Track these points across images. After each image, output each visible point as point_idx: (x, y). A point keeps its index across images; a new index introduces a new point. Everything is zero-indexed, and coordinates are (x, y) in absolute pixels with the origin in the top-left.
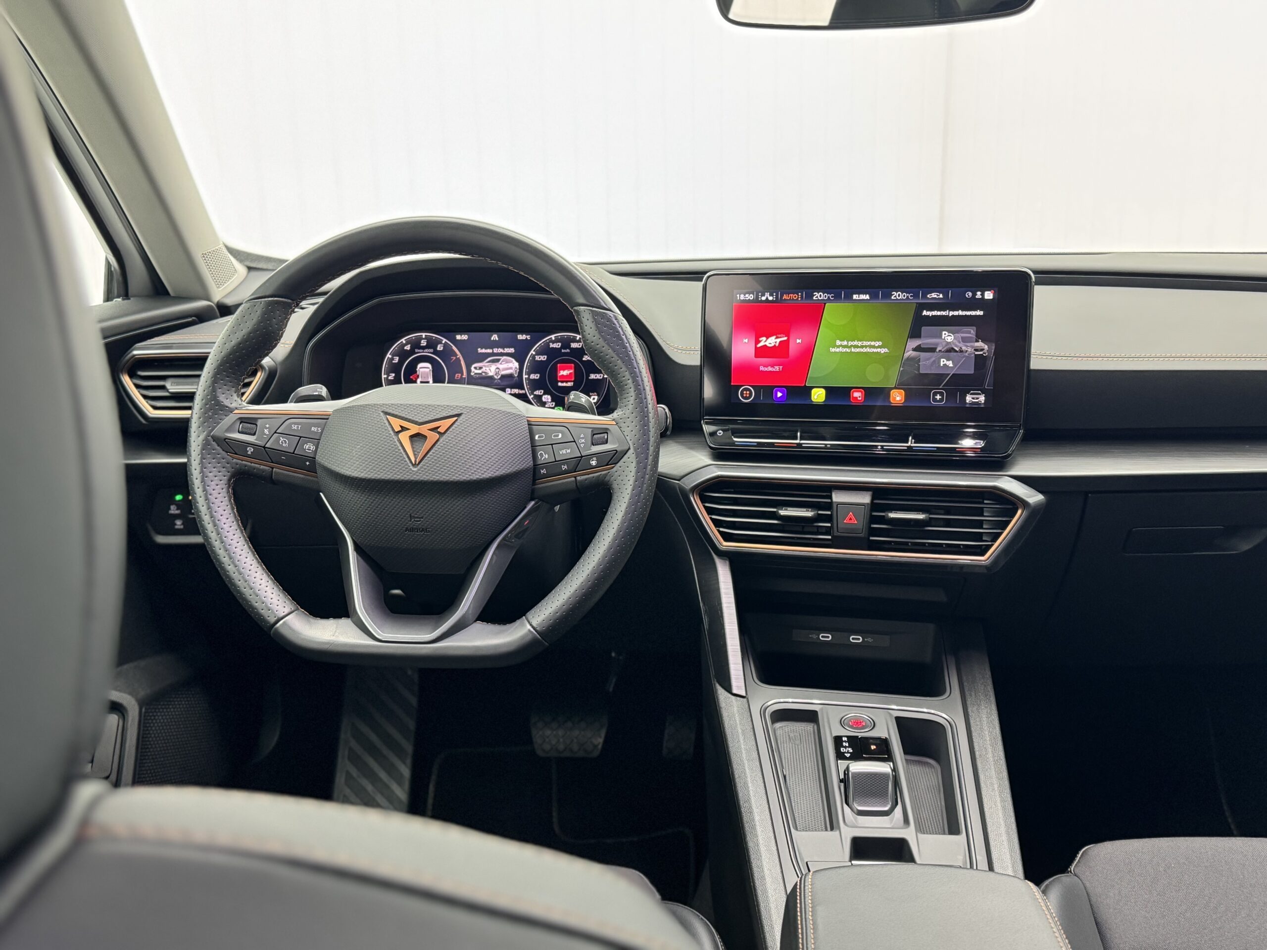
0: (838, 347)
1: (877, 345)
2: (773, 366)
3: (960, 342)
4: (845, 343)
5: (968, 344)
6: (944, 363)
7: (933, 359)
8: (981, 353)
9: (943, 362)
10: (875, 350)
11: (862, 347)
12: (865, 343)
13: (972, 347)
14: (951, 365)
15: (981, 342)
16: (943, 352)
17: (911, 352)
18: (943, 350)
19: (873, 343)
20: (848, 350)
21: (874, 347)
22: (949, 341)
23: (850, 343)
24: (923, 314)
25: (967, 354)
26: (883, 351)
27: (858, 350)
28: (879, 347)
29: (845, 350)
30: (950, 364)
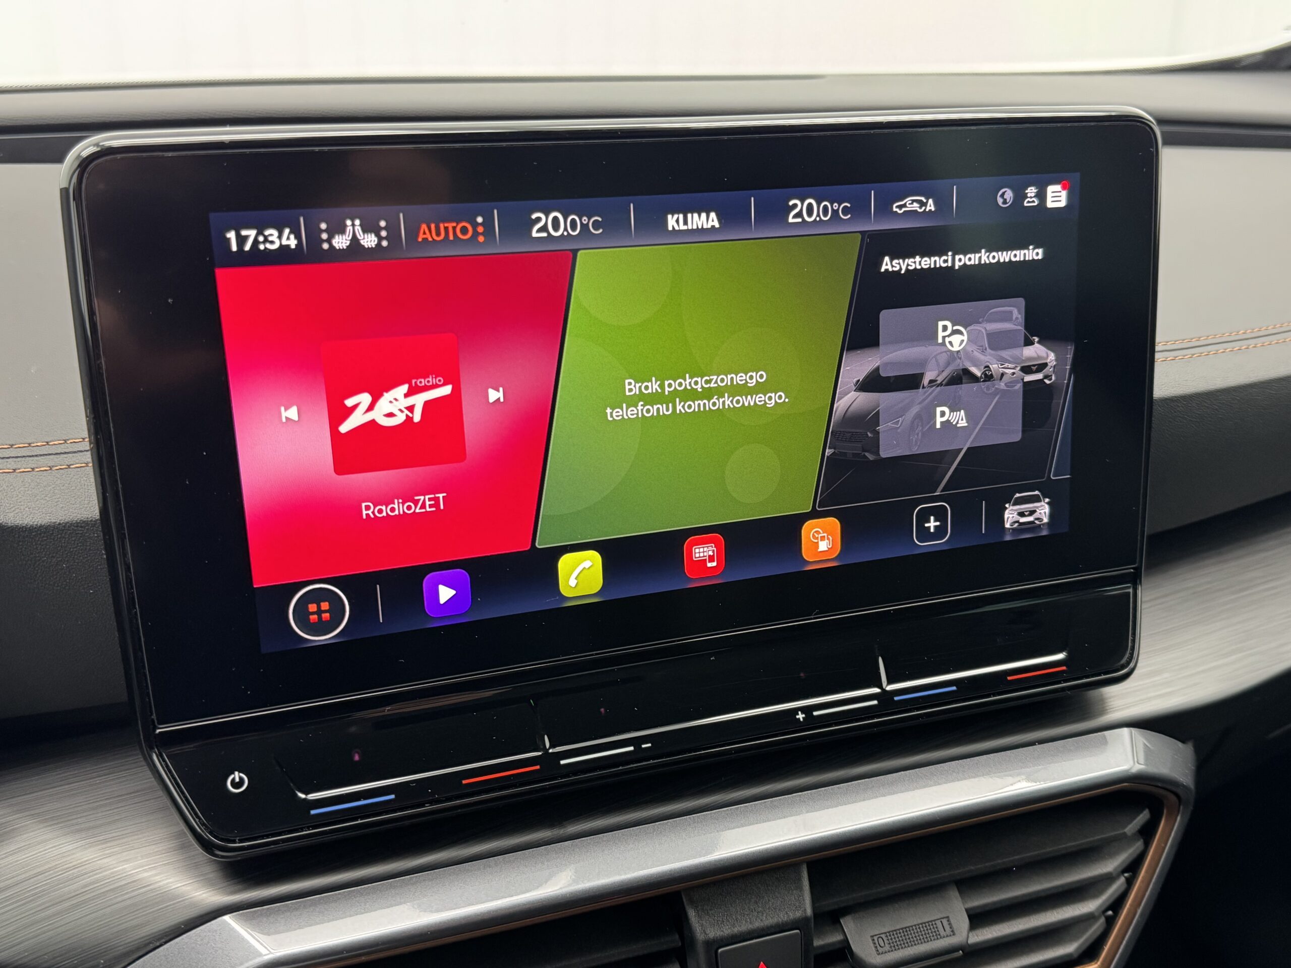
0: (632, 402)
1: (752, 383)
2: (408, 497)
3: (983, 351)
4: (654, 386)
5: (1005, 354)
6: (944, 419)
7: (915, 410)
8: (1039, 376)
9: (943, 415)
10: (748, 401)
11: (708, 394)
12: (716, 381)
13: (1016, 360)
14: (963, 423)
15: (1039, 342)
16: (941, 384)
17: (853, 395)
18: (940, 380)
19: (740, 379)
20: (663, 409)
21: (744, 390)
22: (956, 348)
23: (671, 386)
24: (883, 270)
25: (1002, 385)
26: (773, 399)
27: (695, 406)
28: (760, 388)
29: (653, 410)
30: (960, 419)
